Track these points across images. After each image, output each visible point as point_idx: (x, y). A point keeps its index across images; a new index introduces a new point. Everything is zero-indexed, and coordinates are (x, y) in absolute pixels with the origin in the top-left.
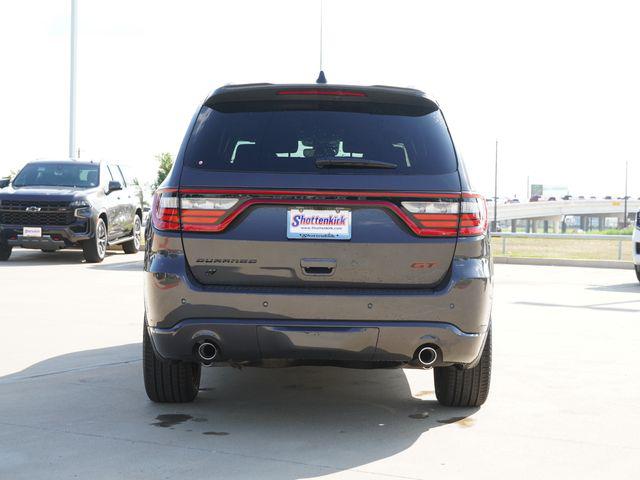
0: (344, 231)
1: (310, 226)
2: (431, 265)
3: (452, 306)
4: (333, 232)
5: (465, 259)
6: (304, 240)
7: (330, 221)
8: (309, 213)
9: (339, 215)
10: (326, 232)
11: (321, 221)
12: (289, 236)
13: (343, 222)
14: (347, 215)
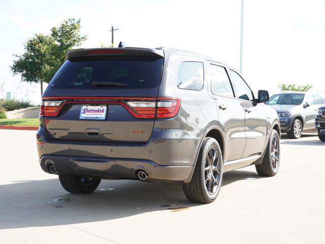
0: (103, 116)
1: (90, 113)
2: (142, 132)
3: (150, 152)
4: (98, 116)
5: (166, 129)
6: (86, 120)
7: (98, 111)
8: (90, 108)
9: (102, 109)
10: (95, 116)
11: (94, 111)
12: (80, 118)
13: (103, 111)
14: (105, 108)
